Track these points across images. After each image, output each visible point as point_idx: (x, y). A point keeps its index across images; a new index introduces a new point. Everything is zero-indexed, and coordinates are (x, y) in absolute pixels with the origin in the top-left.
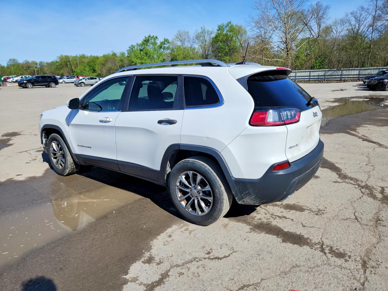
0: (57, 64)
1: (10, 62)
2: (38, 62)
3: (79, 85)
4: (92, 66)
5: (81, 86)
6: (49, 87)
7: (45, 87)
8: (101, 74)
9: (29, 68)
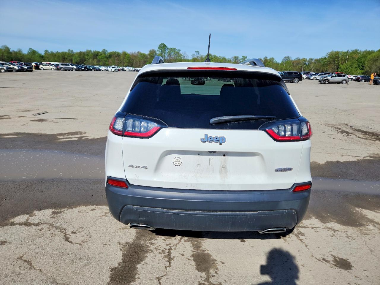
0: (325, 61)
1: (285, 59)
2: (308, 59)
3: (323, 82)
4: (363, 62)
5: (325, 83)
6: (293, 82)
7: (290, 82)
8: (368, 71)
9: (298, 65)
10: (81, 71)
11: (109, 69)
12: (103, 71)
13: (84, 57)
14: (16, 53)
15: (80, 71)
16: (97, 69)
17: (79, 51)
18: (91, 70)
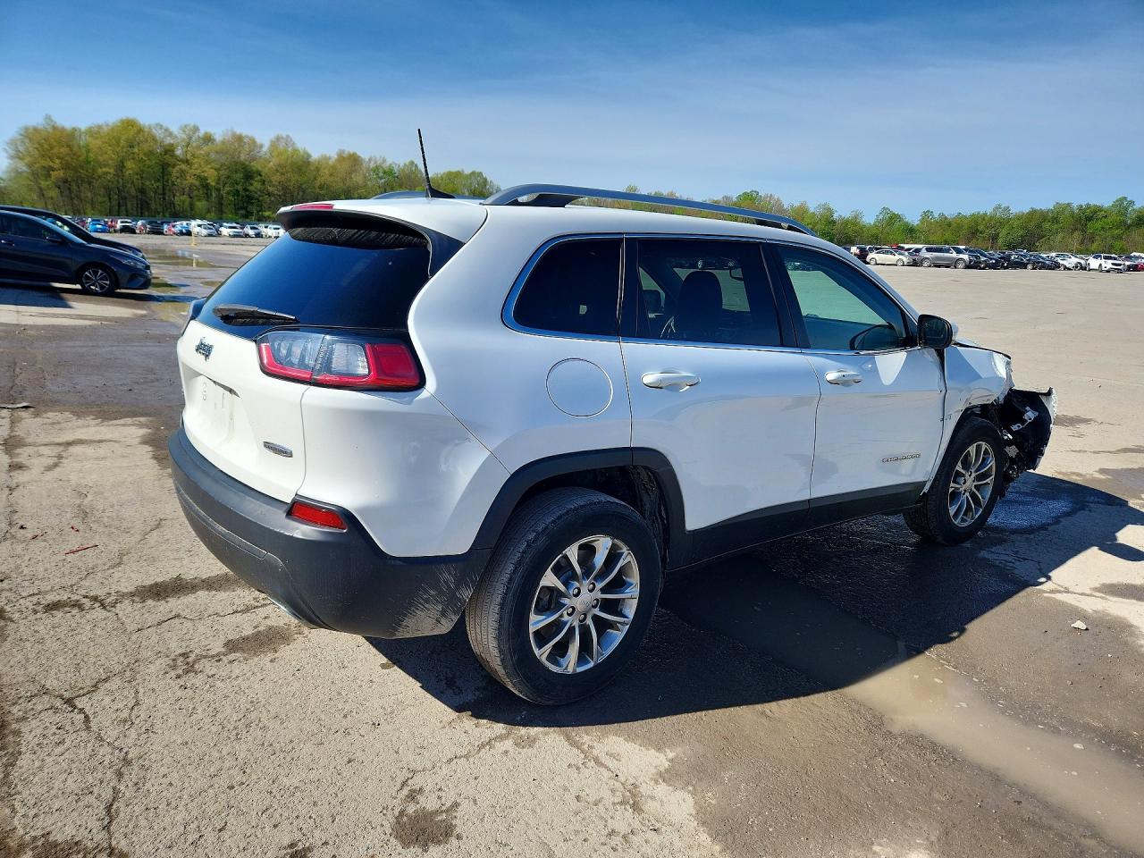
10: (984, 269)
11: (1094, 263)
12: (1069, 269)
13: (1039, 226)
14: (846, 223)
15: (981, 269)
16: (1044, 263)
17: (1026, 210)
18: (1024, 266)
